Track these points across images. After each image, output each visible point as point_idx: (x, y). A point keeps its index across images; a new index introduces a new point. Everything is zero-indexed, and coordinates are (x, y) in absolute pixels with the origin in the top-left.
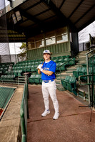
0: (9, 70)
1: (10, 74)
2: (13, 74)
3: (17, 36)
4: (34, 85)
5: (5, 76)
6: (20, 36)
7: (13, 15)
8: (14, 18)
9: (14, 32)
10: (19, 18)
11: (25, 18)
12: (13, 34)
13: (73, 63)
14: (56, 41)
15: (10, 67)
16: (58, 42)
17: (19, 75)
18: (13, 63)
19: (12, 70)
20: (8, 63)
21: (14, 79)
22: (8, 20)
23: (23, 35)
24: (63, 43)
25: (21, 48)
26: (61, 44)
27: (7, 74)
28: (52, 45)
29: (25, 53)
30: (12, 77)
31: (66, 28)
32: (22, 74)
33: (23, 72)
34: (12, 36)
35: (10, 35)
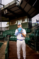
3: (6, 19)
4: (12, 41)
6: (7, 19)
8: (5, 12)
9: (4, 18)
10: (7, 12)
11: (9, 12)
12: (3, 18)
13: (29, 31)
16: (23, 22)
17: (5, 37)
18: (3, 31)
19: (2, 34)
21: (3, 38)
22: (2, 13)
23: (8, 19)
24: (25, 23)
25: (7, 24)
26: (24, 23)
29: (8, 27)
30: (2, 37)
31: (26, 17)
32: (7, 36)
33: (7, 35)
34: (3, 19)
35: (2, 19)
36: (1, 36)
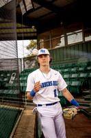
0: (11, 82)
7: (22, 3)
8: (22, 7)
9: (23, 26)
12: (21, 28)
14: (84, 37)
25: (28, 48)
27: (7, 88)
28: (78, 44)
36: (13, 88)
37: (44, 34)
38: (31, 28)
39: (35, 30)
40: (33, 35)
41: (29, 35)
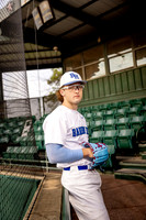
0: (25, 135)
1: (27, 144)
2: (34, 143)
3: (43, 54)
5: (16, 150)
6: (48, 54)
8: (36, 17)
9: (35, 47)
10: (47, 16)
14: (136, 59)
15: (27, 128)
20: (21, 119)
22: (24, 21)
23: (55, 52)
25: (50, 82)
27: (19, 145)
28: (126, 72)
34: (31, 55)
35: (27, 56)
37: (73, 58)
38: (52, 49)
39: (59, 53)
40: (55, 60)
41: (50, 61)
